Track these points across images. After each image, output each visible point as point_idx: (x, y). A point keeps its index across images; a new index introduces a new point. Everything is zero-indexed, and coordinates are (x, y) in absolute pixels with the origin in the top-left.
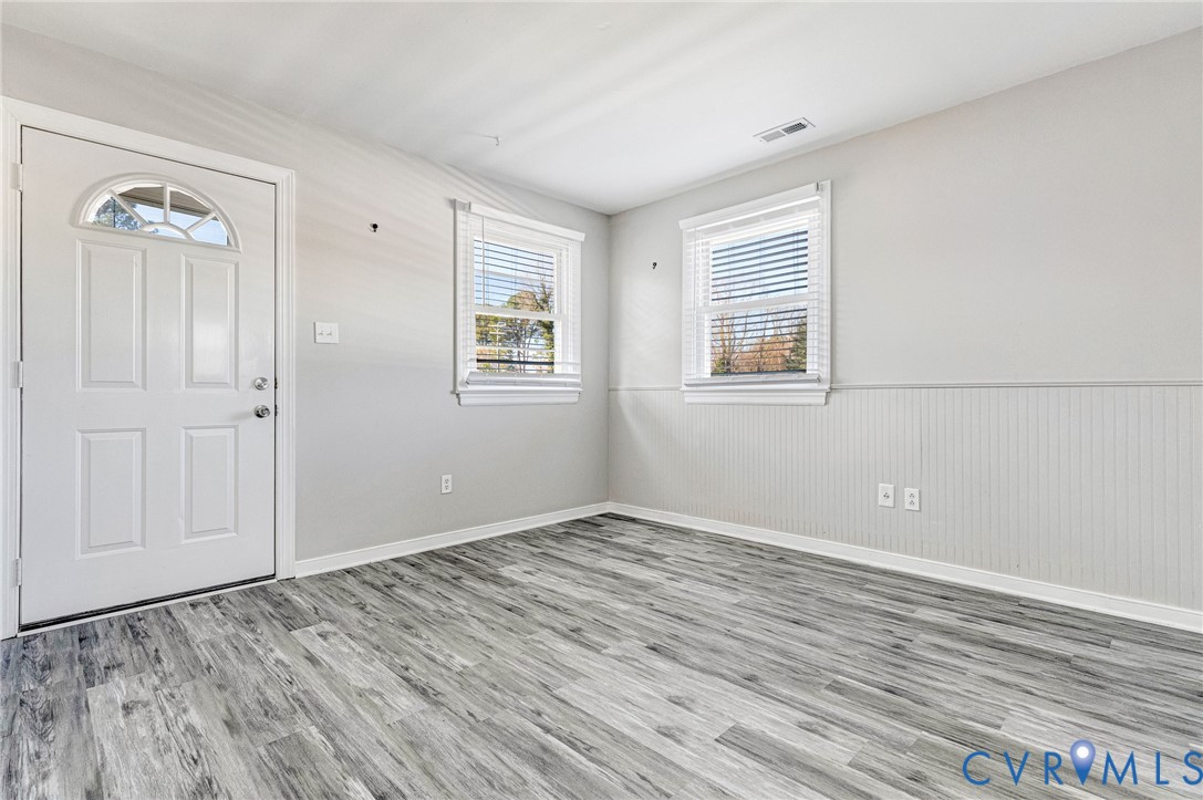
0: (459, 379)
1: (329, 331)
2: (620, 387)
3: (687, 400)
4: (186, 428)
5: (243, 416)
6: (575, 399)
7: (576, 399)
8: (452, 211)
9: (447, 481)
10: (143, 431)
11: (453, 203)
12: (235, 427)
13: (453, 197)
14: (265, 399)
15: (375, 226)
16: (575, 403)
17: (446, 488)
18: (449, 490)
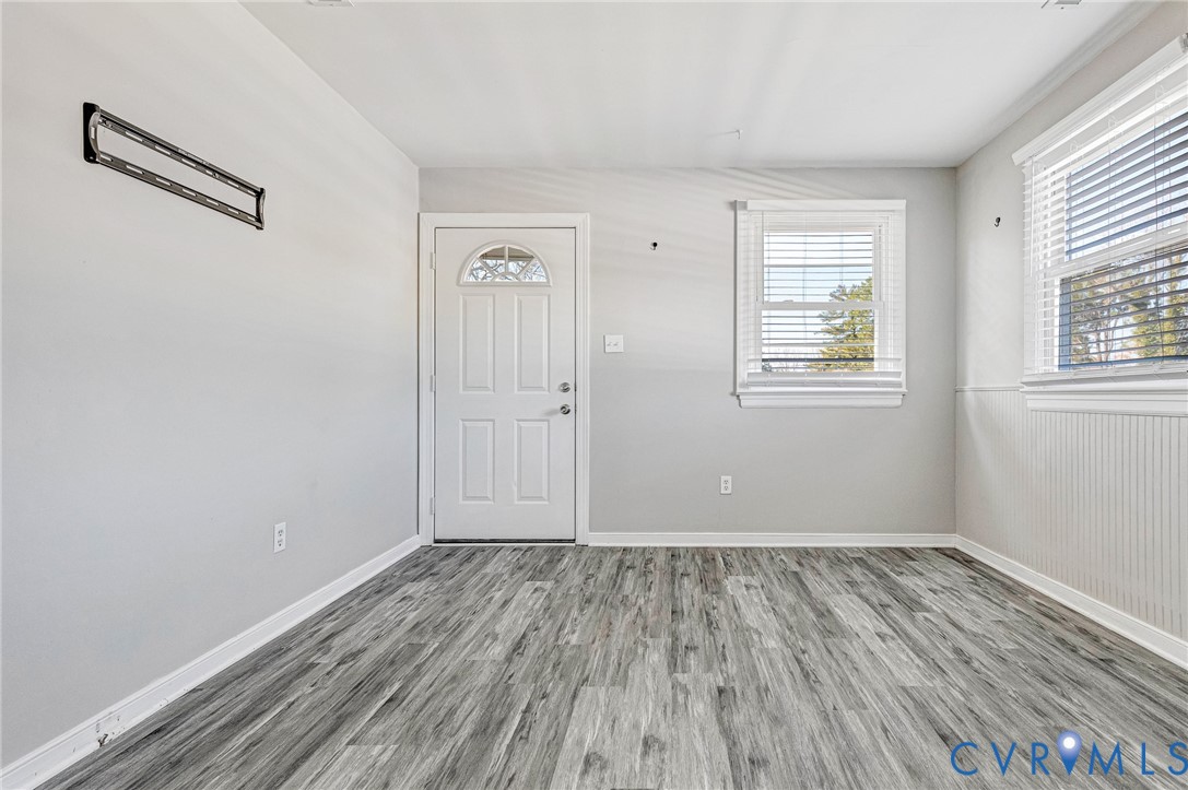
0: (739, 381)
1: (616, 343)
2: (966, 388)
3: (1030, 404)
4: (518, 420)
5: (552, 413)
6: (898, 401)
7: (899, 403)
8: (732, 213)
9: (726, 482)
10: (493, 421)
11: (734, 205)
12: (548, 421)
13: (732, 199)
14: (567, 399)
15: (655, 245)
16: (897, 407)
17: (726, 488)
18: (729, 492)
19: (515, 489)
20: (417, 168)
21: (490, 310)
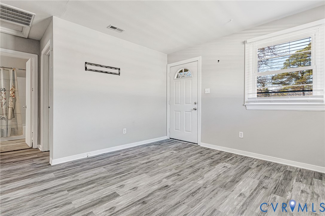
0: (245, 100)
1: (208, 91)
4: (185, 111)
5: (192, 110)
8: (244, 45)
9: (241, 134)
10: (180, 111)
12: (192, 112)
13: (244, 41)
14: (196, 106)
15: (219, 61)
17: (241, 136)
18: (242, 137)
19: (185, 128)
20: (167, 55)
21: (180, 85)
